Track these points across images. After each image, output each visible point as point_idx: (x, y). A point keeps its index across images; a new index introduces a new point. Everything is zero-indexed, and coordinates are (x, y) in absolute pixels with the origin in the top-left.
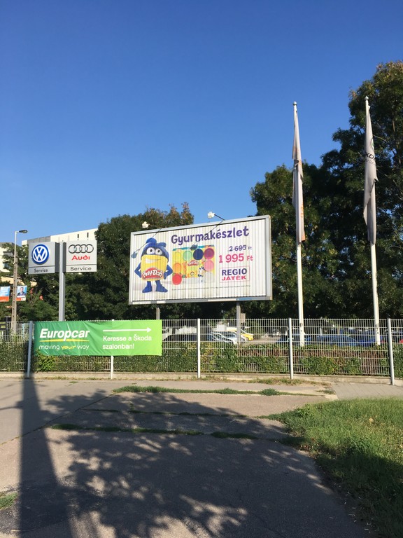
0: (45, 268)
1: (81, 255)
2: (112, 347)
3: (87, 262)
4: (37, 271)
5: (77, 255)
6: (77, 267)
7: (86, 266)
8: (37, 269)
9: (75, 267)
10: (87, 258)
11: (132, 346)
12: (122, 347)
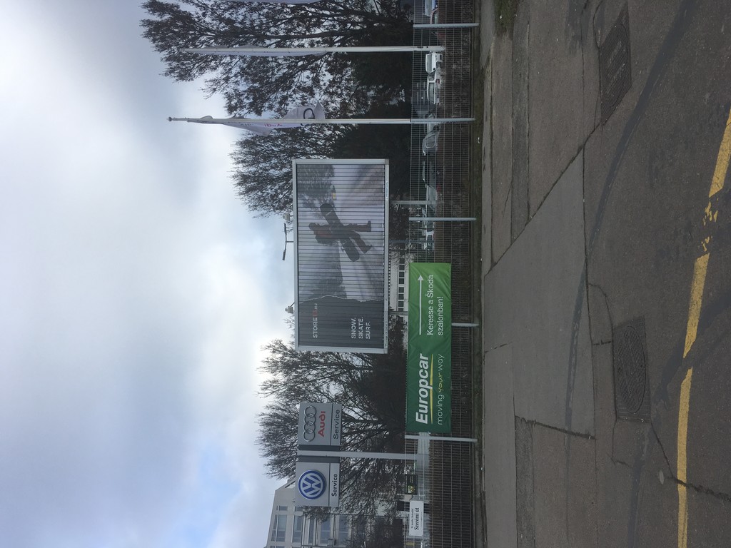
0: (332, 478)
1: (318, 424)
2: (441, 324)
3: (328, 415)
4: (335, 491)
5: (318, 429)
6: (334, 429)
7: (334, 417)
8: (332, 491)
9: (333, 433)
10: (323, 416)
11: (440, 299)
12: (440, 311)
